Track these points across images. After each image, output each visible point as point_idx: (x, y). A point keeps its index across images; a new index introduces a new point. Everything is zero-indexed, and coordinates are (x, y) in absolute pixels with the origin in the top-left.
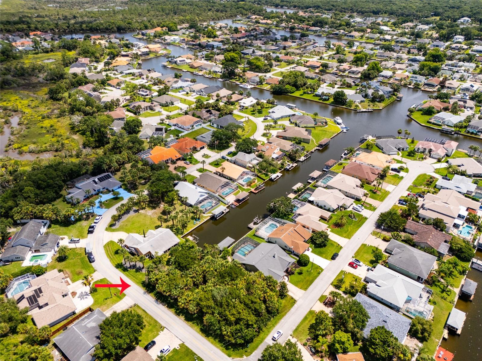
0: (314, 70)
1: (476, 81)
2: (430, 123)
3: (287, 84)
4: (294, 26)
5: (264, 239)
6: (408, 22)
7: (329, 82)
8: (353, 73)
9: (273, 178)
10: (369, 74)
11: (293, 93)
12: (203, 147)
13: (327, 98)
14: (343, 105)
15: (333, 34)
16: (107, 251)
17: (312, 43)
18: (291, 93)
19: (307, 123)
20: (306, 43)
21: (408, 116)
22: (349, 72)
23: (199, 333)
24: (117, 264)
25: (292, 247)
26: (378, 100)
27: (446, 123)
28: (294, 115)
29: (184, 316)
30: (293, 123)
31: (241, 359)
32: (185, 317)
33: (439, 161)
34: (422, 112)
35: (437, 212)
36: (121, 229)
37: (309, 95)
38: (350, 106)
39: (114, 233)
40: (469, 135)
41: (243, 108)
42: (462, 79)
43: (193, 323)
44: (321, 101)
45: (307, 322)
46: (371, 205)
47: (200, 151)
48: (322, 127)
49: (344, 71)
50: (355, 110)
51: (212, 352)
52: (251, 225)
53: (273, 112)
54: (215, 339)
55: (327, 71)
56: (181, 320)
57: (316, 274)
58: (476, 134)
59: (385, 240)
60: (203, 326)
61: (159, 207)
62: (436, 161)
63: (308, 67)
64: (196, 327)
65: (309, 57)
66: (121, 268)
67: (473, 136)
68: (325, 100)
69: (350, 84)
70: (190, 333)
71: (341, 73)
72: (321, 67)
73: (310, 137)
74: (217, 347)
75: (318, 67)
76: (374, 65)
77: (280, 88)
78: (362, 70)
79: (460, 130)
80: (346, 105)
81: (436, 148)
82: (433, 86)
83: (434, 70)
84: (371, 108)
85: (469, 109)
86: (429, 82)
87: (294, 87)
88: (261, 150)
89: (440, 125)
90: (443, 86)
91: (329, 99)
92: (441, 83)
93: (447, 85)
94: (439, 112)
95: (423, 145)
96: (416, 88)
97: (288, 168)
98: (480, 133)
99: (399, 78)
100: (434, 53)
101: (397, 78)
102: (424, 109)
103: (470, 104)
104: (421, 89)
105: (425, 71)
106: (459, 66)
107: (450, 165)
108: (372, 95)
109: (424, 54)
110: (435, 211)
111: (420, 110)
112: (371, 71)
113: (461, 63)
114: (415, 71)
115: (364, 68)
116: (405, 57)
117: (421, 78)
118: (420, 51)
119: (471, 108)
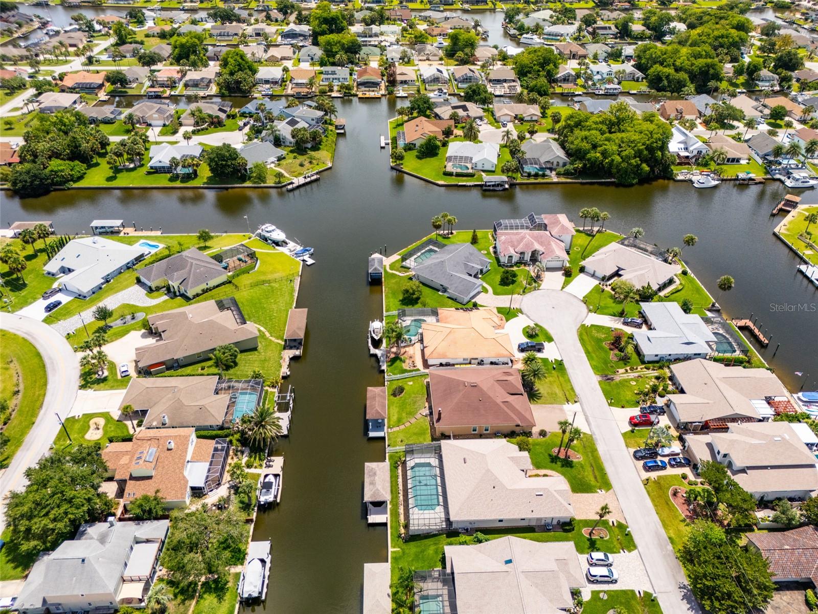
0: (93, 96)
1: (428, 59)
2: (450, 174)
3: (50, 158)
7: (161, 123)
8: (196, 84)
10: (238, 82)
11: (80, 178)
13: (190, 170)
14: (244, 181)
17: (36, 25)
18: (75, 182)
19: (204, 278)
20: (20, 26)
21: (392, 168)
22: (186, 86)
26: (309, 145)
27: (480, 167)
28: (140, 259)
30: (158, 289)
33: (568, 273)
34: (415, 153)
35: (773, 467)
37: (133, 174)
38: (261, 178)
42: (406, 60)
44: (178, 184)
46: (606, 524)
48: (246, 271)
49: (172, 84)
50: (279, 187)
53: (66, 271)
55: (130, 92)
58: (544, 176)
62: (559, 276)
63: (72, 90)
65: (57, 63)
67: (540, 180)
68: (187, 177)
69: (218, 117)
71: (168, 92)
72: (107, 84)
73: (252, 328)
75: (101, 86)
76: (238, 58)
77: (35, 176)
78: (212, 76)
79: (514, 175)
80: (250, 178)
81: (541, 244)
82: (375, 85)
83: (353, 49)
84: (311, 172)
85: (478, 121)
86: (364, 78)
87: (77, 162)
88: (132, 478)
89: (472, 175)
90: (392, 82)
91: (195, 172)
92: (383, 75)
93: (399, 78)
94: (445, 144)
95: (514, 247)
96: (347, 95)
97: (270, 498)
98: (548, 172)
99: (304, 81)
100: (325, 15)
101: (300, 81)
102: (418, 144)
103: (474, 109)
104: (356, 95)
105: (341, 56)
106: (376, 35)
107: (593, 275)
108: (293, 137)
109: (301, 20)
110: (765, 467)
111: (409, 147)
112: (239, 76)
113: (375, 28)
114: (316, 58)
115: (213, 68)
116: (271, 29)
117: (342, 72)
118: (285, 13)
119: (481, 118)
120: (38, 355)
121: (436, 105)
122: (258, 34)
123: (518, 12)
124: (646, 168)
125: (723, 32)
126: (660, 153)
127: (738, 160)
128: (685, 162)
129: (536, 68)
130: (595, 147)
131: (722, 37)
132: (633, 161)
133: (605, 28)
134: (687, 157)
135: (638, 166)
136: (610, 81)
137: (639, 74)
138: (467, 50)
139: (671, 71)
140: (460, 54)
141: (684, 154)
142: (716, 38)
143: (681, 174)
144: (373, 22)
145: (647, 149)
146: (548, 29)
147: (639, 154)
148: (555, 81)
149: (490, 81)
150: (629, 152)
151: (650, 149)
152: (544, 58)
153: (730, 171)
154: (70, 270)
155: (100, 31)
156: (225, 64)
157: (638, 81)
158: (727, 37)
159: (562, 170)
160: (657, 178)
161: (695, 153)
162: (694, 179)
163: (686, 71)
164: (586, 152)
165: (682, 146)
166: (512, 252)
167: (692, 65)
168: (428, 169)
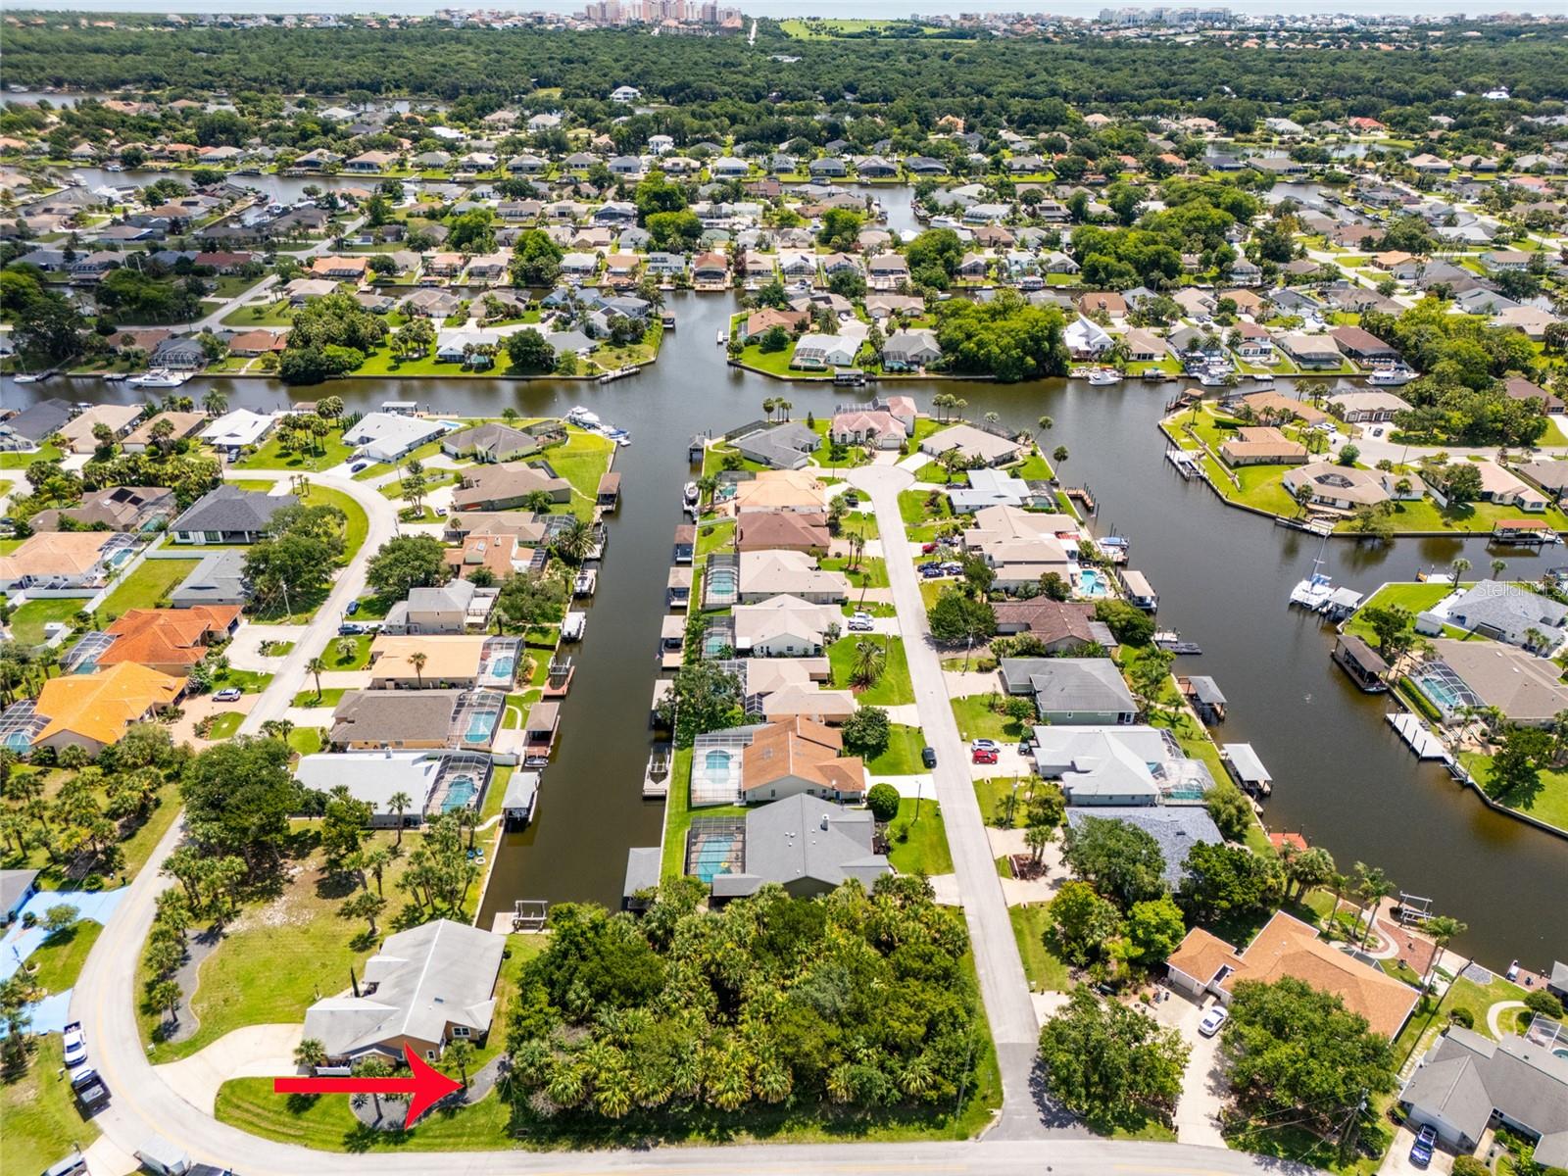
0: (352, 286)
1: (794, 246)
2: (797, 368)
3: (325, 342)
4: (136, 149)
5: (731, 804)
6: (493, 110)
7: (444, 313)
8: (482, 273)
9: (573, 633)
10: (538, 270)
11: (358, 367)
12: (235, 624)
13: (487, 359)
14: (550, 372)
15: (299, 165)
16: (251, 1123)
17: (252, 200)
18: (352, 370)
19: (515, 444)
20: (233, 202)
21: (730, 364)
22: (470, 274)
23: (831, 1142)
24: (342, 1140)
25: (834, 783)
26: (628, 338)
27: (833, 361)
28: (441, 433)
29: (744, 1132)
30: (464, 456)
31: (994, 1123)
32: (750, 1130)
33: (904, 451)
34: (758, 347)
35: (1027, 563)
36: (215, 1027)
37: (418, 363)
38: (570, 370)
39: (203, 1051)
40: (895, 376)
41: (238, 454)
42: (763, 246)
43: (790, 1130)
44: (472, 374)
45: (1029, 939)
46: (875, 604)
47: (231, 639)
48: (557, 445)
49: (452, 273)
50: (591, 379)
51: (916, 1161)
52: (650, 787)
53: (365, 440)
54: (885, 1126)
55: (398, 282)
56: (750, 1148)
57: (934, 822)
58: (909, 371)
59: (983, 669)
60: (823, 1119)
61: (290, 881)
62: (896, 454)
63: (324, 277)
64: (809, 1134)
65: (297, 247)
66: (375, 1141)
67: (905, 376)
68: (483, 367)
69: (515, 306)
70: (811, 1159)
71: (447, 282)
72: (369, 272)
73: (564, 482)
74: (914, 1140)
75: (362, 273)
76: (540, 240)
77: (311, 361)
78: (504, 263)
79: (874, 369)
80: (557, 369)
81: (879, 423)
82: (720, 275)
83: (692, 231)
84: (629, 365)
85: (844, 316)
86: (705, 267)
87: (354, 349)
88: (465, 563)
89: (823, 370)
90: (741, 273)
91: (492, 361)
92: (729, 264)
93: (750, 267)
94: (796, 339)
95: (849, 425)
96: (681, 288)
97: (585, 588)
98: (915, 367)
99: (624, 270)
100: (656, 189)
101: (619, 270)
102: (761, 336)
103: (839, 302)
104: (692, 288)
105: (676, 239)
106: (727, 216)
107: (931, 454)
108: (609, 327)
109: (622, 195)
110: (1020, 563)
111: (751, 341)
112: (541, 261)
113: (726, 207)
114: (642, 242)
115: (504, 255)
116: (580, 207)
117: (676, 261)
118: (601, 188)
119: (848, 313)
120: (354, 501)
121: (792, 297)
122: (562, 214)
123: (934, 187)
124: (1030, 361)
125: (1200, 212)
126: (1046, 344)
127: (1151, 357)
128: (1084, 358)
129: (933, 255)
130: (969, 337)
131: (1198, 218)
132: (1014, 352)
133: (1051, 209)
134: (1088, 352)
135: (1021, 359)
136: (1033, 273)
137: (1073, 264)
138: (847, 234)
139: (1111, 260)
140: (836, 239)
141: (1083, 347)
142: (1191, 220)
143: (1077, 371)
144: (724, 198)
145: (1032, 338)
146: (970, 209)
147: (1021, 344)
148: (960, 272)
149: (872, 272)
150: (1006, 340)
151: (1036, 340)
152: (943, 243)
153: (1136, 369)
154: (368, 440)
155: (344, 208)
156: (521, 247)
157: (1070, 273)
158: (1205, 219)
159: (931, 364)
160: (1047, 375)
161: (1098, 347)
162: (1091, 375)
163: (1130, 260)
164: (958, 342)
165: (1084, 340)
166: (846, 430)
167: (1140, 252)
168: (774, 363)
